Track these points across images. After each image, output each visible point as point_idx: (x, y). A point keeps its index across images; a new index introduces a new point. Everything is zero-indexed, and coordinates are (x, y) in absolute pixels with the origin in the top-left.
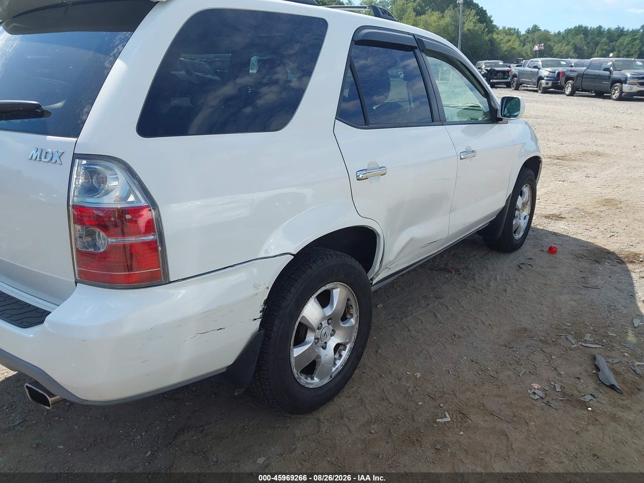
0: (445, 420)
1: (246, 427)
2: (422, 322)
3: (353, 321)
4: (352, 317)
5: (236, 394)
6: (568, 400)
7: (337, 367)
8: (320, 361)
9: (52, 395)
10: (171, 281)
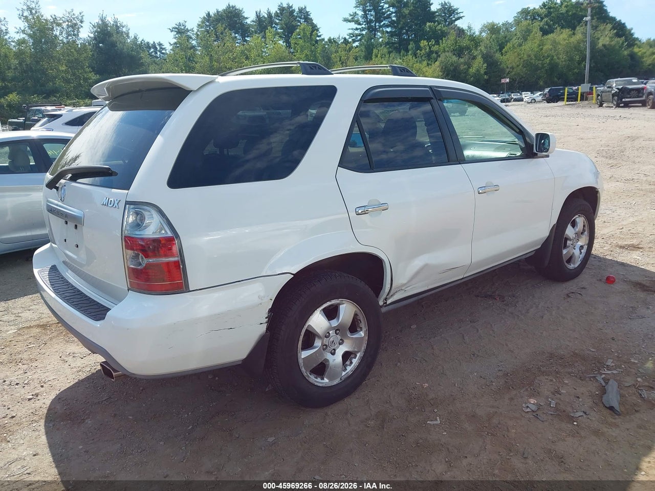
0: (435, 422)
1: (268, 415)
2: (448, 342)
3: (362, 334)
4: (362, 330)
5: (267, 390)
6: (559, 415)
7: (347, 371)
8: (329, 364)
9: (115, 371)
10: (191, 290)
